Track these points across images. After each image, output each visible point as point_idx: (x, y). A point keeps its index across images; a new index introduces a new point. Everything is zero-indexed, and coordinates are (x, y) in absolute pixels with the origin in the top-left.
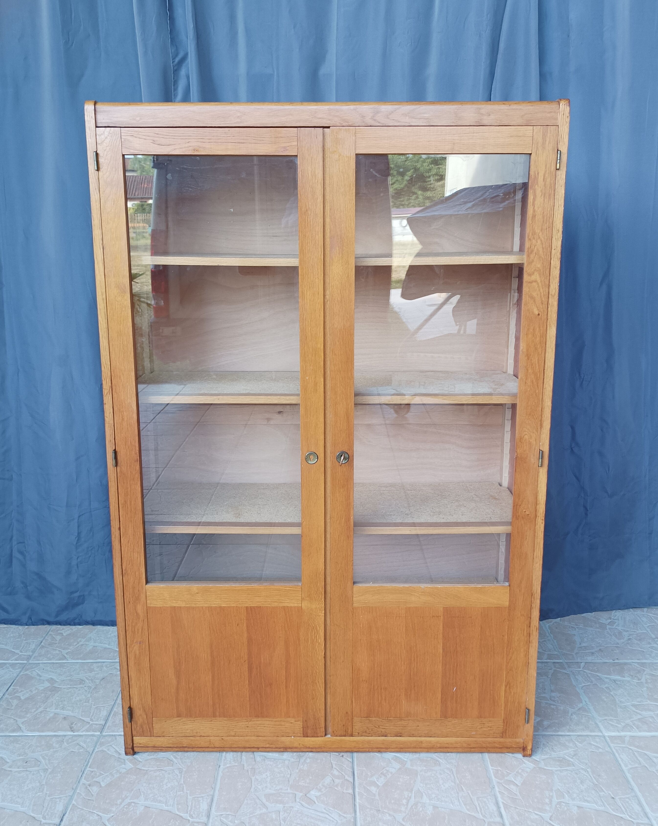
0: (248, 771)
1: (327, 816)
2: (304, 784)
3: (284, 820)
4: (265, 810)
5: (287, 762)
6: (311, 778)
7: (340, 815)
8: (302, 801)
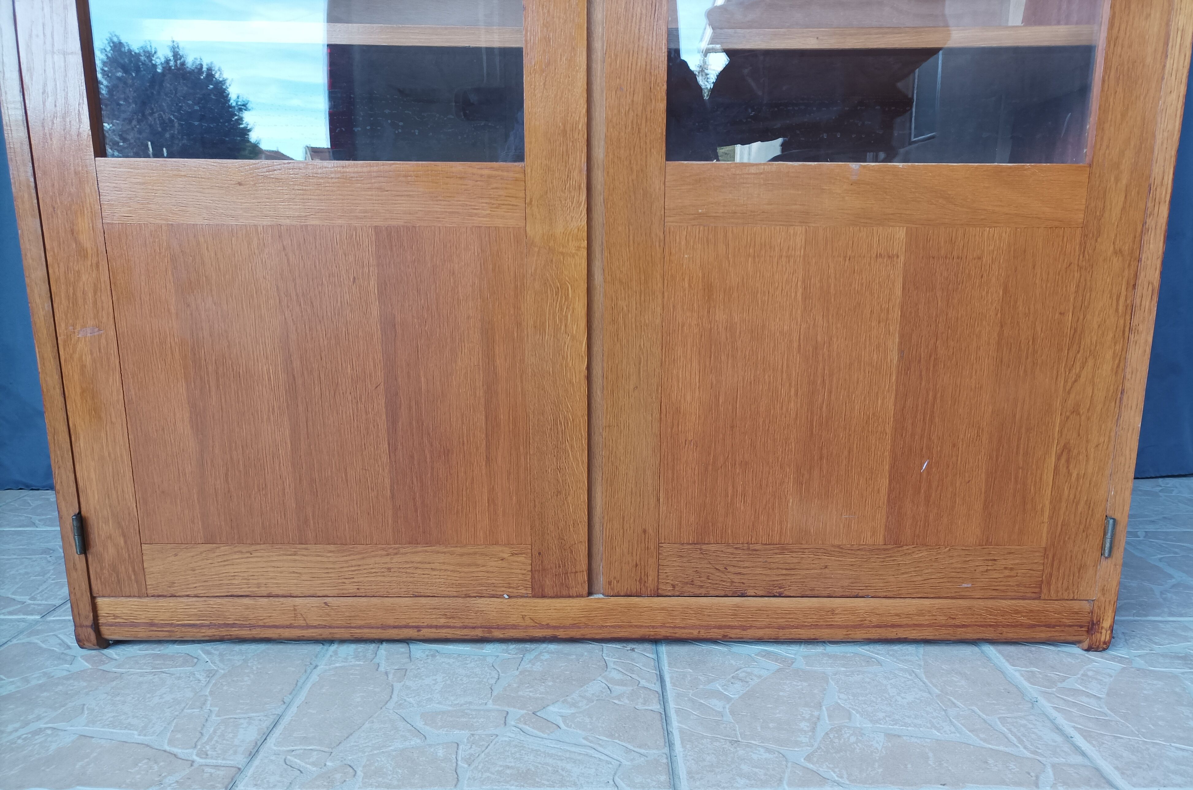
0: (386, 673)
1: (592, 752)
2: (531, 694)
3: (469, 762)
4: (418, 741)
5: (490, 660)
6: (550, 684)
7: (628, 751)
8: (525, 724)
